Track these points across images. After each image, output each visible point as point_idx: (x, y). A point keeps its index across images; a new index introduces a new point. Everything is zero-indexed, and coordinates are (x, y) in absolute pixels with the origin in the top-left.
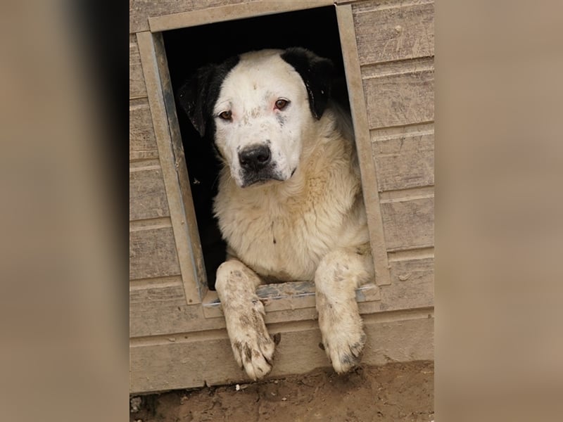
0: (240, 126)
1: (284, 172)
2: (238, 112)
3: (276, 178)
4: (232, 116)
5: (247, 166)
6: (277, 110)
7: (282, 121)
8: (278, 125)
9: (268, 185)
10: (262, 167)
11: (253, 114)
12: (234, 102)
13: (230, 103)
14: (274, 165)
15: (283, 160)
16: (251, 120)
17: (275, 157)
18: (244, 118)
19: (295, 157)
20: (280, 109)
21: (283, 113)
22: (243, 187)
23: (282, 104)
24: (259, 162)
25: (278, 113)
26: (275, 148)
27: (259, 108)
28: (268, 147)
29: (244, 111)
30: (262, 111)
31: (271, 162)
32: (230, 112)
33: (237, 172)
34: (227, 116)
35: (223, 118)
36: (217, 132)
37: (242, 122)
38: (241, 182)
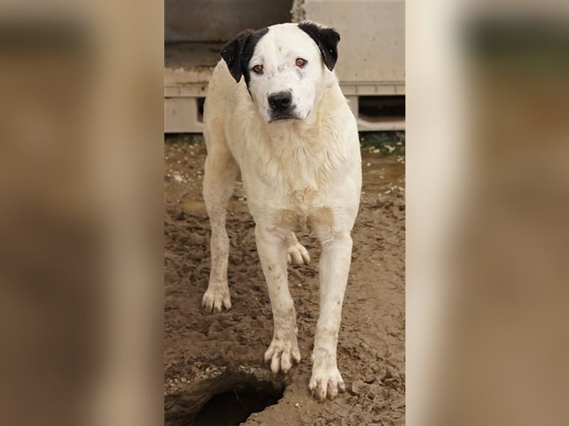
0: (269, 78)
1: (301, 113)
2: (267, 69)
3: (296, 118)
4: (264, 70)
5: (274, 107)
6: (298, 67)
7: (301, 76)
8: (298, 78)
9: (291, 122)
10: (285, 108)
11: (279, 69)
12: (266, 58)
13: (263, 59)
14: (295, 107)
15: (302, 104)
16: (277, 73)
17: (295, 101)
18: (272, 71)
19: (310, 102)
20: (299, 66)
21: (302, 70)
22: (270, 122)
23: (301, 63)
24: (284, 105)
25: (298, 70)
26: (295, 95)
27: (283, 65)
28: (290, 94)
29: (272, 66)
30: (286, 67)
31: (292, 104)
32: (262, 66)
33: (266, 111)
34: (259, 70)
35: (255, 71)
36: (251, 82)
37: (271, 75)
38: (269, 119)
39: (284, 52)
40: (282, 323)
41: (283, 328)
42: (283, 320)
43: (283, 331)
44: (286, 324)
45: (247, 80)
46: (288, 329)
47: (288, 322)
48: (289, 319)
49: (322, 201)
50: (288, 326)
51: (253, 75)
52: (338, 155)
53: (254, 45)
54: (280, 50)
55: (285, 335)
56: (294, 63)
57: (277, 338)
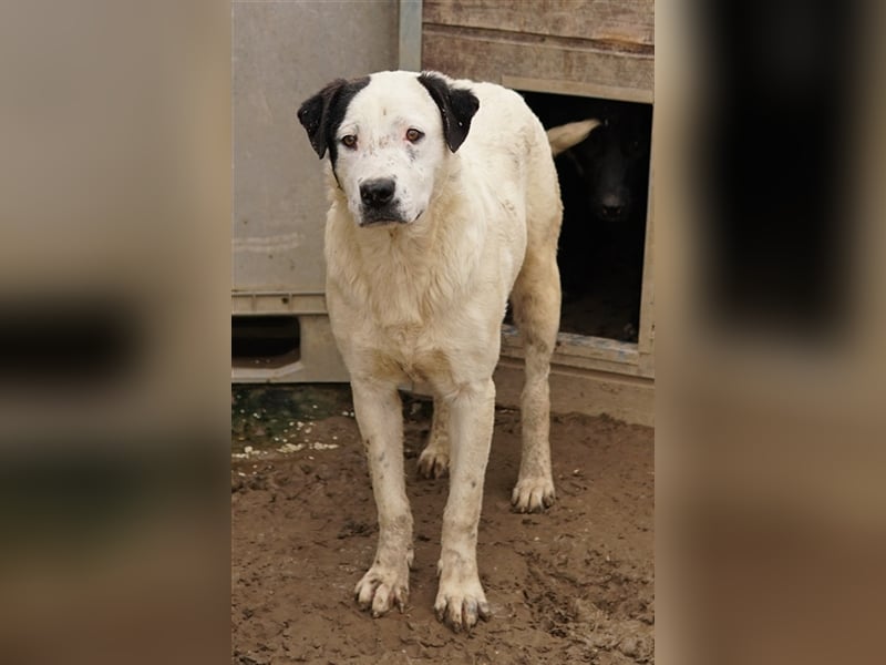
0: (364, 156)
1: (408, 213)
2: (363, 142)
3: (401, 221)
4: (358, 143)
5: (368, 201)
6: (409, 142)
7: (413, 156)
8: (408, 160)
9: (392, 226)
10: (385, 204)
11: (380, 144)
12: (361, 126)
13: (357, 127)
14: (398, 202)
15: (410, 199)
16: (377, 150)
17: (398, 194)
18: (370, 146)
19: (425, 197)
20: (411, 140)
21: (415, 147)
22: (362, 225)
23: (415, 136)
24: (381, 199)
25: (409, 147)
26: (400, 184)
27: (388, 137)
28: (394, 184)
29: (371, 138)
30: (391, 140)
31: (394, 199)
32: (356, 138)
33: (357, 206)
34: (351, 142)
35: (345, 144)
36: (338, 160)
37: (368, 152)
38: (360, 220)
39: (391, 117)
40: (388, 538)
41: (388, 547)
43: (388, 553)
44: (393, 540)
45: (334, 157)
46: (396, 550)
47: (396, 537)
48: (397, 534)
49: (430, 340)
50: (396, 545)
51: (341, 149)
52: (449, 278)
53: (346, 104)
54: (385, 114)
55: (390, 558)
56: (404, 135)
57: (378, 562)
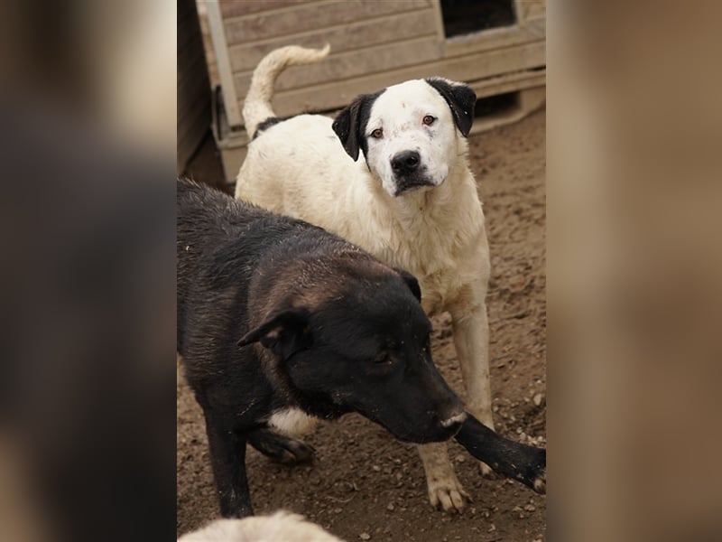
0: (390, 140)
1: (435, 177)
2: (388, 131)
3: (428, 183)
4: (383, 133)
5: (399, 171)
6: (425, 125)
7: (431, 135)
8: (428, 138)
9: (424, 189)
10: (413, 170)
11: (403, 129)
12: (385, 118)
13: (381, 120)
14: (425, 168)
15: (435, 166)
16: (400, 133)
17: (424, 160)
18: (394, 132)
20: (428, 125)
21: (432, 128)
23: (429, 120)
24: (409, 166)
25: (426, 128)
26: (424, 154)
27: (409, 123)
28: (418, 154)
29: (394, 126)
30: (411, 126)
31: (421, 165)
32: (381, 130)
33: (389, 179)
34: (378, 134)
35: (375, 136)
36: (369, 151)
37: (393, 137)
38: (394, 190)
39: (409, 109)
40: (436, 458)
42: (436, 454)
43: (440, 469)
44: (440, 458)
46: (444, 464)
47: (442, 454)
48: (442, 452)
51: (371, 142)
53: (369, 107)
54: (404, 106)
55: (444, 472)
56: (421, 121)
